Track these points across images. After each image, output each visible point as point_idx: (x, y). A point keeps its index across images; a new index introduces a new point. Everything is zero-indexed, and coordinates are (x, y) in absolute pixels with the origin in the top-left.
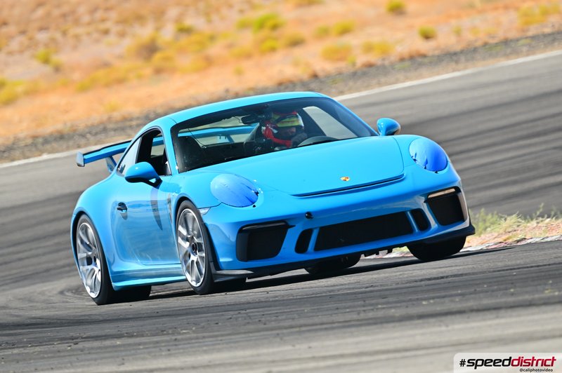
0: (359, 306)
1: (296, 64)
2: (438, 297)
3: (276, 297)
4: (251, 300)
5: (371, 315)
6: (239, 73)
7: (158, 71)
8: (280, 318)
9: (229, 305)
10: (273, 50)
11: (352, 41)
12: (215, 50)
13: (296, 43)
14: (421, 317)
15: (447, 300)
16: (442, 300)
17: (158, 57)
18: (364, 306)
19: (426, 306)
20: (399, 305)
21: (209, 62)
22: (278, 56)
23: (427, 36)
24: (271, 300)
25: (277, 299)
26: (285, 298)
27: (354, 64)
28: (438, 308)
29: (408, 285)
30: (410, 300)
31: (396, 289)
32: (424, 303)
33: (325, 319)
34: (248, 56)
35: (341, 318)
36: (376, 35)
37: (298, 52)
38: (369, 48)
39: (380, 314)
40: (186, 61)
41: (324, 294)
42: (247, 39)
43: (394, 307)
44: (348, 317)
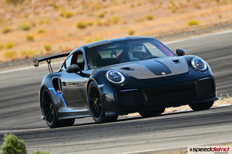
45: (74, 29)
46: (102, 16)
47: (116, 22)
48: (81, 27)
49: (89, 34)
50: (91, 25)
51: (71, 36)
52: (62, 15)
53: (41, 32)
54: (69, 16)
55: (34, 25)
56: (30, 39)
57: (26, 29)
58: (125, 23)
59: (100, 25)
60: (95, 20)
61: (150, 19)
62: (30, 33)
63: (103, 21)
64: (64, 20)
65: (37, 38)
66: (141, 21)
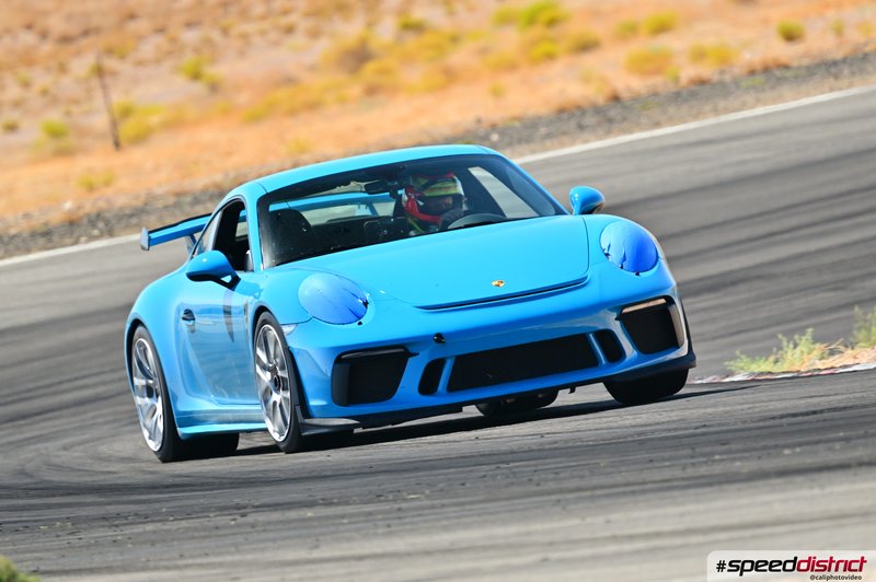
0: (685, 457)
1: (586, 79)
2: (808, 443)
3: (556, 442)
4: (515, 448)
5: (703, 470)
6: (497, 93)
7: (372, 91)
8: (562, 475)
9: (481, 456)
10: (550, 57)
11: (673, 43)
12: (459, 57)
13: (586, 47)
14: (783, 473)
15: (821, 447)
16: (815, 448)
17: (370, 68)
18: (693, 457)
19: (789, 457)
20: (746, 455)
21: (450, 77)
22: (558, 67)
23: (791, 36)
24: (548, 447)
25: (556, 445)
26: (570, 444)
27: (676, 79)
28: (809, 461)
29: (761, 424)
30: (765, 448)
31: (742, 430)
32: (787, 452)
33: (631, 477)
34: (511, 67)
35: (657, 475)
36: (710, 34)
37: (589, 61)
38: (699, 55)
39: (718, 469)
40: (415, 76)
41: (630, 439)
42: (510, 41)
43: (740, 459)
44: (667, 474)
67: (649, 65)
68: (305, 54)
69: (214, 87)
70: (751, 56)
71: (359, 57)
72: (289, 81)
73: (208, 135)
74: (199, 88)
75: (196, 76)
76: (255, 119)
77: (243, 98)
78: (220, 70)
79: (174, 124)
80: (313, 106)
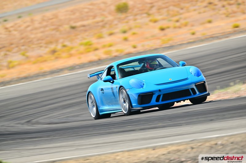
1: (96, 55)
7: (57, 58)
10: (89, 52)
11: (112, 49)
12: (73, 52)
13: (96, 49)
17: (56, 54)
21: (71, 55)
22: (91, 53)
23: (135, 47)
34: (82, 53)
36: (120, 47)
37: (97, 52)
38: (117, 51)
40: (64, 55)
42: (82, 48)
45: (157, 31)
46: (177, 21)
47: (186, 25)
48: (162, 29)
49: (165, 35)
50: (168, 28)
51: (154, 37)
52: (151, 21)
53: (134, 34)
54: (155, 21)
55: (130, 29)
56: (126, 39)
57: (125, 32)
58: (193, 26)
59: (175, 28)
60: (172, 24)
61: (210, 22)
62: (126, 35)
63: (178, 24)
64: (152, 24)
65: (130, 38)
66: (203, 24)
67: (107, 53)
68: (44, 51)
69: (28, 57)
70: (127, 51)
71: (54, 52)
72: (41, 56)
73: (26, 66)
74: (24, 57)
75: (24, 55)
76: (35, 63)
77: (32, 59)
78: (28, 54)
79: (19, 64)
80: (45, 61)
